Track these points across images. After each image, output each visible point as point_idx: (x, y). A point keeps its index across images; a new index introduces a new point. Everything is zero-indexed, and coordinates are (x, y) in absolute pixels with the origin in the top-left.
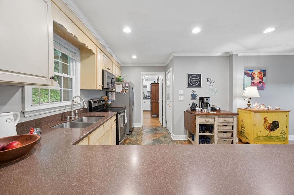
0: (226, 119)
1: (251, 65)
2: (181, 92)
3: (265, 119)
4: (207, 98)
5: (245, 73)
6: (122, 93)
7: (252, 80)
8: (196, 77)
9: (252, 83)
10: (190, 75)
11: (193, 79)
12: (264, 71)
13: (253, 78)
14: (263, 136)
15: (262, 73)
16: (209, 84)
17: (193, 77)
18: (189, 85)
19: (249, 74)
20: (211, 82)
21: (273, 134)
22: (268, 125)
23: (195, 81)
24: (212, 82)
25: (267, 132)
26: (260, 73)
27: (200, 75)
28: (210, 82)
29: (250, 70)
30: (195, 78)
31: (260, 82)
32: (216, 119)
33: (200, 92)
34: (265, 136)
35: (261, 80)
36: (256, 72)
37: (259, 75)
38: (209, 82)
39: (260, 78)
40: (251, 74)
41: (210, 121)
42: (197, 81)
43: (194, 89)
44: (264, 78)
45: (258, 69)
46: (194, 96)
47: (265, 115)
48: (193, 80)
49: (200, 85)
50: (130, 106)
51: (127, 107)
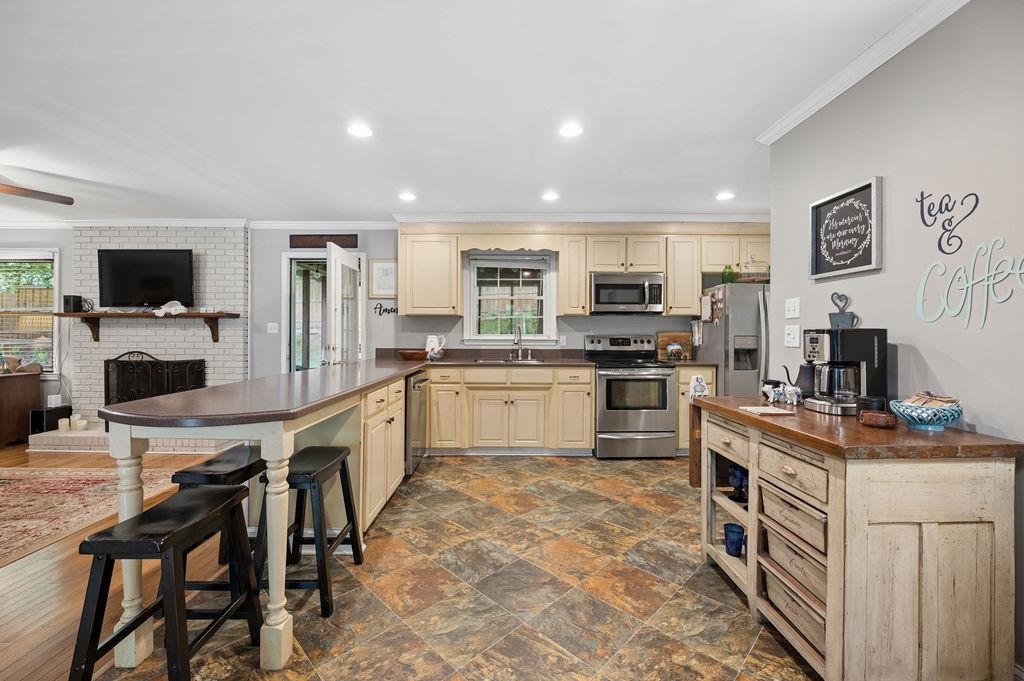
0: (792, 466)
2: (792, 306)
4: (815, 335)
6: (711, 320)
8: (851, 211)
10: (819, 211)
11: (841, 228)
16: (937, 229)
17: (838, 217)
18: (819, 266)
20: (947, 215)
23: (849, 236)
24: (958, 213)
27: (865, 194)
28: (941, 218)
30: (849, 221)
32: (755, 447)
33: (868, 300)
38: (929, 220)
41: (737, 449)
42: (856, 235)
43: (842, 286)
48: (839, 234)
49: (866, 258)
50: (727, 366)
51: (721, 369)
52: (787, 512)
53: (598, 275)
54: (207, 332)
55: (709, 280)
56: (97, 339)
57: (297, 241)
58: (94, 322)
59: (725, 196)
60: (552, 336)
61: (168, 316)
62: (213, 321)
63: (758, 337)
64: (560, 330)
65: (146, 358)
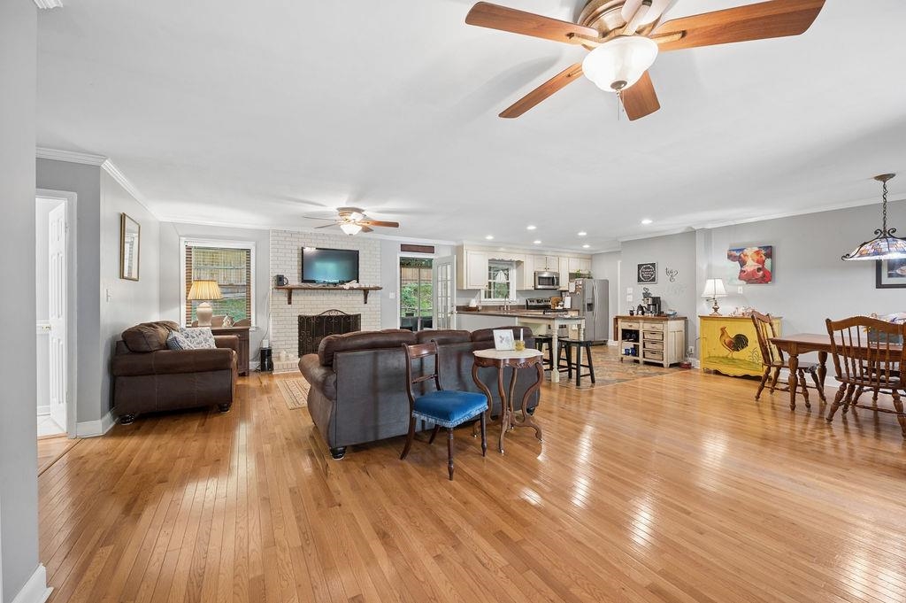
0: (653, 325)
1: (739, 240)
2: (629, 290)
3: (723, 330)
5: (730, 257)
6: (575, 292)
7: (741, 267)
8: (649, 268)
9: (742, 271)
10: (640, 266)
11: (646, 272)
12: (766, 248)
13: (743, 263)
14: (719, 357)
15: (763, 252)
16: (669, 277)
17: (645, 268)
18: (639, 280)
19: (735, 257)
21: (736, 354)
22: (727, 340)
23: (648, 274)
24: (674, 274)
25: (726, 352)
26: (757, 253)
27: (653, 265)
28: (671, 274)
29: (737, 250)
30: (649, 270)
31: (759, 270)
32: (641, 324)
33: (654, 290)
34: (723, 357)
35: (760, 266)
36: (750, 252)
37: (756, 257)
38: (668, 274)
39: (758, 262)
40: (740, 257)
41: (635, 326)
42: (650, 274)
43: (646, 286)
44: (768, 262)
45: (751, 245)
46: (646, 295)
47: (723, 324)
49: (654, 280)
50: (584, 310)
51: (581, 312)
52: (652, 335)
53: (539, 273)
54: (362, 297)
55: (573, 276)
56: (290, 303)
57: (404, 248)
58: (290, 291)
59: (586, 246)
60: (514, 299)
61: (351, 289)
62: (366, 291)
63: (593, 299)
64: (517, 297)
65: (340, 314)
